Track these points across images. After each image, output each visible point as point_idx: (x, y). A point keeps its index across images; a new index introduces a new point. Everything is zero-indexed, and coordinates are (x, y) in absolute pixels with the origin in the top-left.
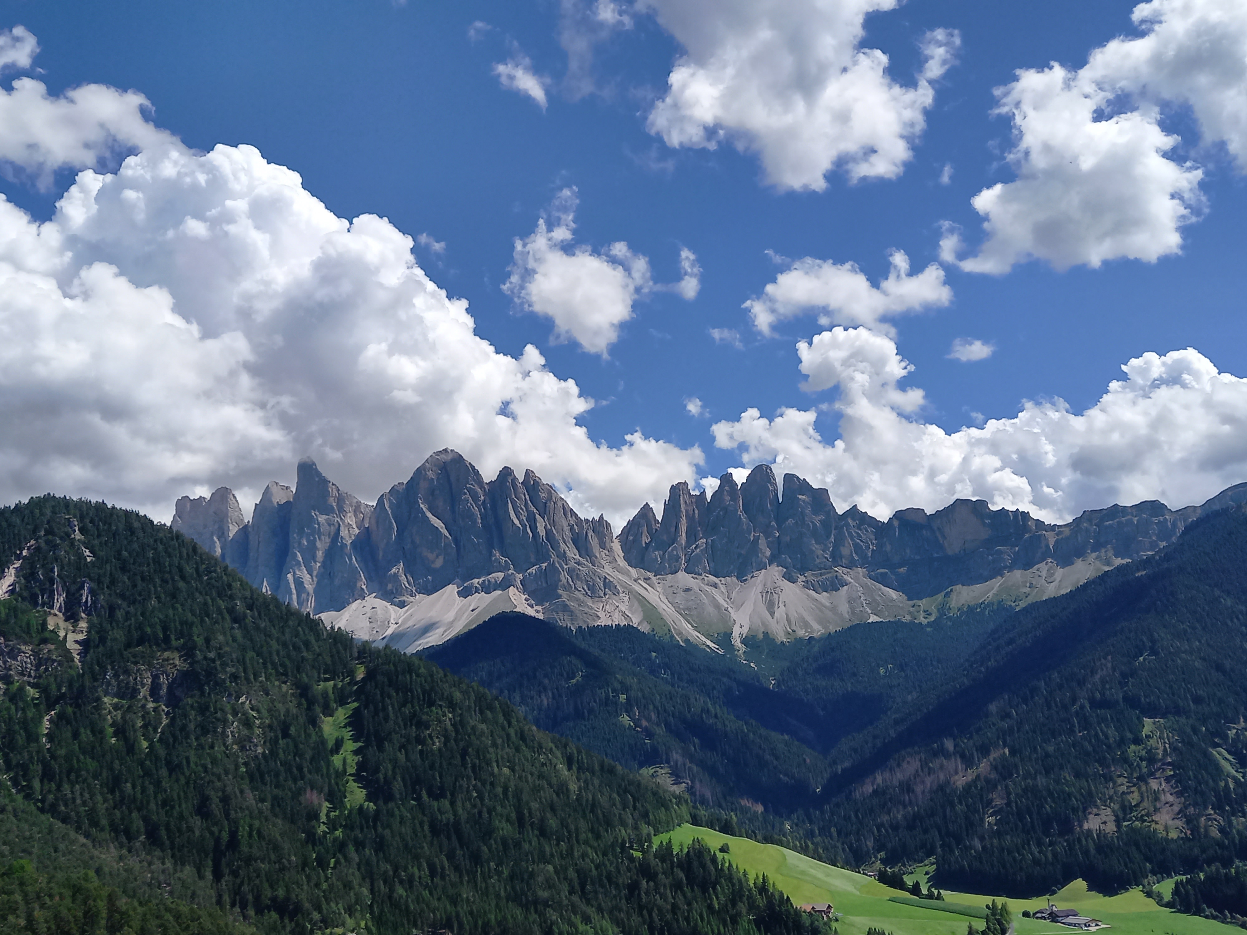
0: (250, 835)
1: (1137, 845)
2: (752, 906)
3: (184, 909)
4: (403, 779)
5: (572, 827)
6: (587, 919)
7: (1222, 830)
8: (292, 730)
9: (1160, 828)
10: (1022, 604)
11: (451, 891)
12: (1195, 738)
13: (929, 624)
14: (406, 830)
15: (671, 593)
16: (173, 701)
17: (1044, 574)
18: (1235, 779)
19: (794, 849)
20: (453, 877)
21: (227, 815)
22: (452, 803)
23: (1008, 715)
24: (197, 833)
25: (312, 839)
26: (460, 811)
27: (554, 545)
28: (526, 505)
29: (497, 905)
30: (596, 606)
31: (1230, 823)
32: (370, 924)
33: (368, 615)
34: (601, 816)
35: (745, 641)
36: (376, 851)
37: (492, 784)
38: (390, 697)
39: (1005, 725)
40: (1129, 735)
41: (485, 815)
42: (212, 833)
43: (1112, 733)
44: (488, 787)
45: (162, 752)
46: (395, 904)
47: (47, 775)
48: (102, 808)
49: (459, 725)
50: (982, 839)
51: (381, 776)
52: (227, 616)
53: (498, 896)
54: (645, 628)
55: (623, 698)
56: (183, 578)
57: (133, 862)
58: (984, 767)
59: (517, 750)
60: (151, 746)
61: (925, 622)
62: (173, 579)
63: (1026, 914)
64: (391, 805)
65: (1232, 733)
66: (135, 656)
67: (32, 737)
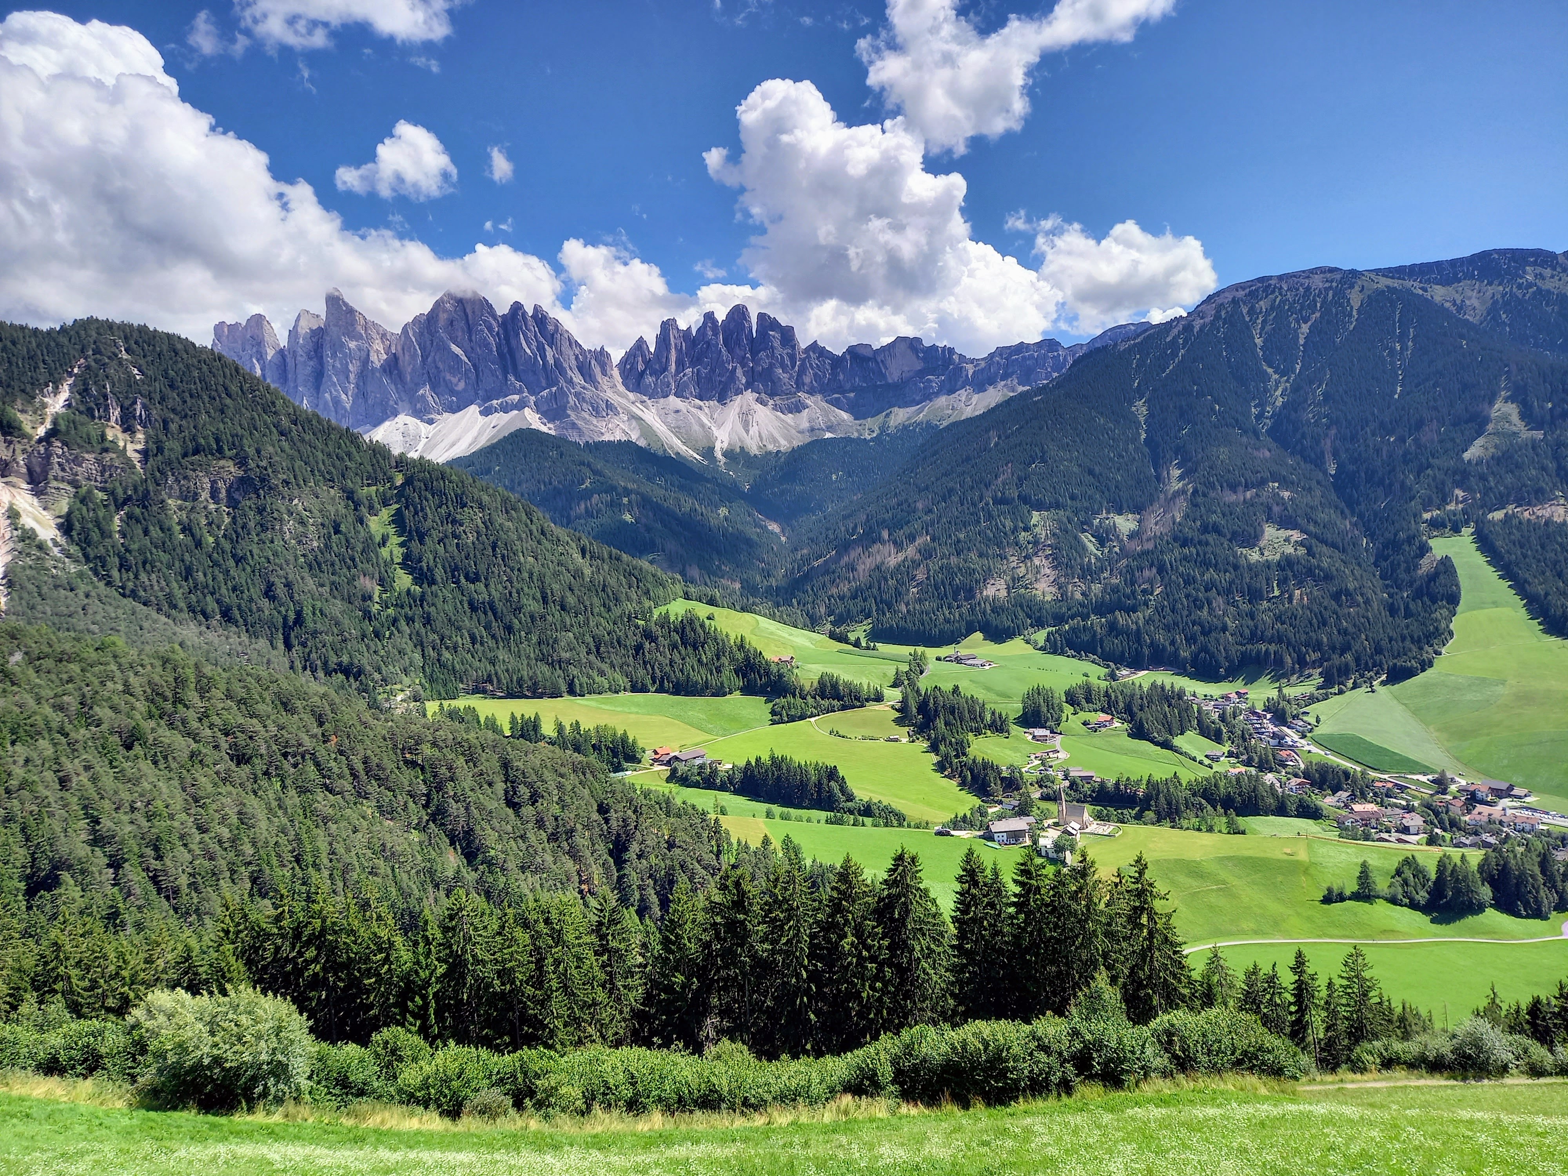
0: (314, 614)
1: (1021, 606)
2: (733, 659)
3: (264, 674)
4: (444, 567)
5: (588, 603)
6: (602, 673)
7: (1083, 594)
8: (343, 528)
9: (1039, 593)
10: (945, 423)
11: (490, 655)
12: (1069, 526)
13: (872, 440)
14: (449, 608)
15: (664, 415)
16: (233, 503)
17: (963, 399)
18: (1095, 555)
19: (765, 616)
20: (491, 643)
21: (291, 598)
22: (486, 586)
23: (930, 511)
24: (267, 613)
25: (368, 615)
26: (494, 592)
27: (562, 372)
28: (535, 336)
29: (528, 664)
30: (601, 425)
31: (1090, 588)
32: (423, 681)
33: (401, 430)
34: (610, 594)
35: (725, 454)
36: (424, 625)
37: (519, 570)
38: (427, 500)
39: (927, 518)
40: (1021, 525)
41: (515, 595)
42: (279, 612)
44: (516, 573)
45: (227, 546)
46: (443, 666)
47: (124, 566)
48: (178, 593)
49: (488, 523)
50: (907, 604)
51: (424, 564)
52: (274, 430)
53: (528, 657)
54: (642, 443)
55: (625, 500)
56: (229, 395)
57: (211, 636)
58: (911, 551)
59: (539, 542)
60: (217, 542)
61: (868, 437)
62: (220, 397)
63: (939, 659)
64: (434, 588)
65: (1096, 522)
66: (192, 464)
67: (105, 534)
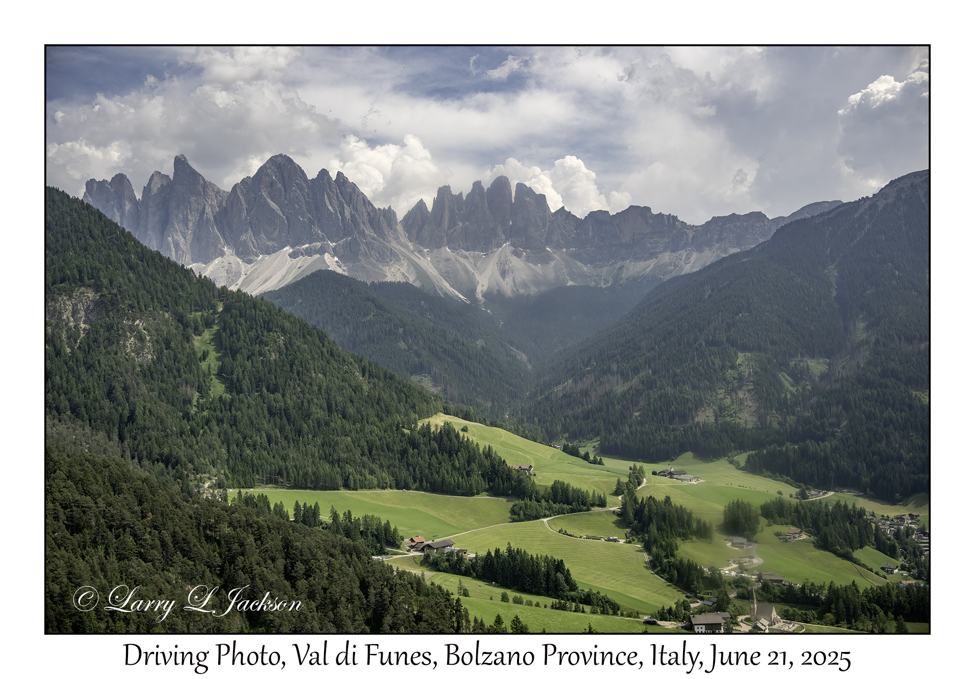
0: (144, 413)
1: (727, 432)
2: (481, 466)
3: (100, 460)
4: (250, 379)
5: (364, 414)
6: (372, 472)
7: (779, 423)
8: (173, 344)
9: (742, 422)
10: (668, 277)
11: (283, 453)
12: (769, 366)
13: (607, 289)
14: (252, 412)
15: (436, 262)
16: (88, 321)
17: (684, 257)
18: (791, 393)
19: (510, 430)
20: (284, 443)
21: (127, 399)
22: (283, 396)
23: (653, 349)
24: (107, 410)
25: (187, 416)
26: (289, 401)
27: (356, 225)
28: (337, 196)
29: (313, 462)
30: (385, 269)
31: (785, 419)
32: (227, 472)
33: (226, 268)
34: (383, 407)
35: (485, 296)
36: (231, 426)
37: (311, 384)
38: (241, 325)
39: (651, 355)
40: (728, 364)
41: (306, 404)
42: (117, 410)
43: (717, 362)
44: (308, 386)
45: (81, 356)
46: (243, 460)
49: (288, 344)
50: (630, 426)
51: (234, 376)
52: (125, 265)
53: (313, 456)
54: (417, 284)
55: (401, 330)
56: (93, 237)
58: (635, 381)
59: (328, 362)
60: (73, 352)
61: (604, 286)
62: (85, 237)
64: (241, 395)
65: (792, 363)
66: (59, 290)
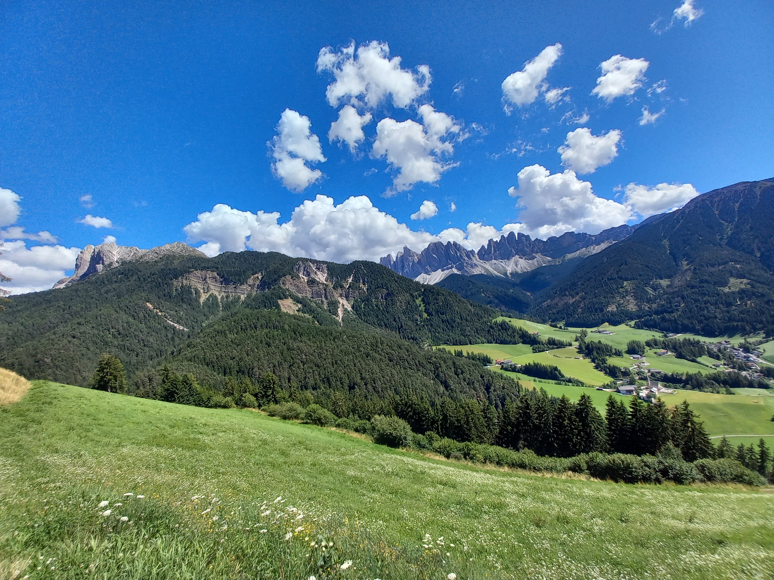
0: (405, 325)
1: (623, 313)
2: (518, 334)
3: (395, 340)
4: (435, 311)
5: (473, 319)
6: (479, 338)
7: (649, 308)
8: (410, 303)
9: (630, 309)
10: (586, 257)
11: (448, 334)
12: (640, 285)
13: (559, 265)
14: (437, 322)
15: (491, 265)
16: (386, 299)
17: (592, 248)
18: (653, 295)
19: (528, 320)
20: (448, 331)
21: (400, 321)
22: (446, 316)
23: (583, 284)
24: (394, 325)
25: (417, 325)
26: (448, 317)
27: (462, 257)
28: (454, 249)
29: (458, 336)
30: (474, 270)
31: (651, 306)
32: (431, 341)
33: (423, 277)
34: (480, 316)
35: (510, 274)
36: (431, 326)
38: (430, 294)
39: (583, 287)
40: (620, 286)
41: (453, 317)
42: (397, 324)
43: (615, 286)
44: (453, 312)
45: (385, 309)
46: (436, 337)
47: (365, 315)
48: (375, 321)
49: (445, 299)
50: (578, 315)
51: (430, 311)
52: (394, 281)
53: (458, 334)
54: (485, 274)
55: (482, 290)
56: (384, 274)
57: (383, 331)
59: (459, 303)
60: (383, 308)
62: (382, 274)
63: (592, 332)
64: (433, 317)
65: (651, 283)
66: (377, 291)
67: (361, 308)
